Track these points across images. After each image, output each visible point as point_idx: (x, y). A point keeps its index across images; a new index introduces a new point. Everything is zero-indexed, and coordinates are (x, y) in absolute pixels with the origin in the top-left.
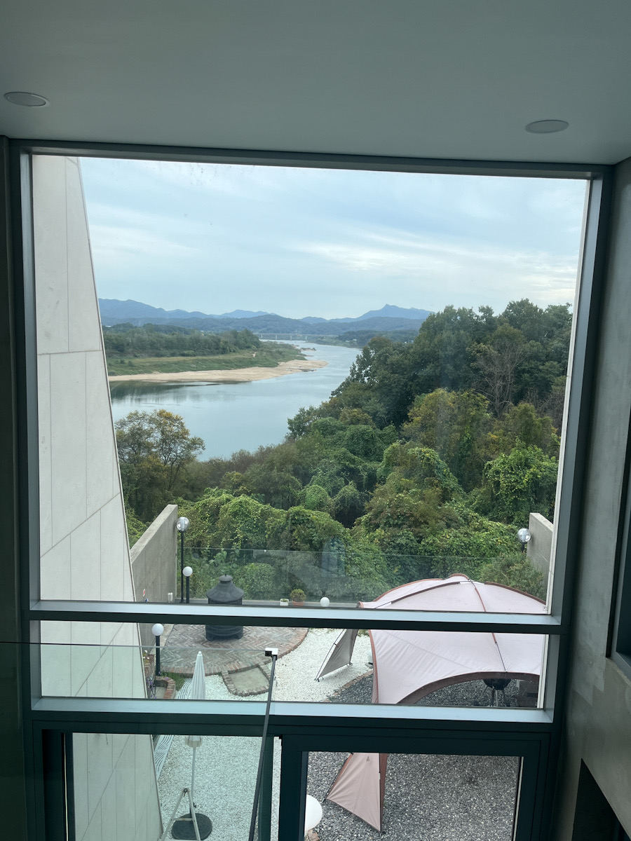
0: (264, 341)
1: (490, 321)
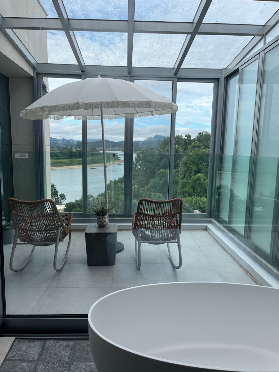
1: (190, 141)
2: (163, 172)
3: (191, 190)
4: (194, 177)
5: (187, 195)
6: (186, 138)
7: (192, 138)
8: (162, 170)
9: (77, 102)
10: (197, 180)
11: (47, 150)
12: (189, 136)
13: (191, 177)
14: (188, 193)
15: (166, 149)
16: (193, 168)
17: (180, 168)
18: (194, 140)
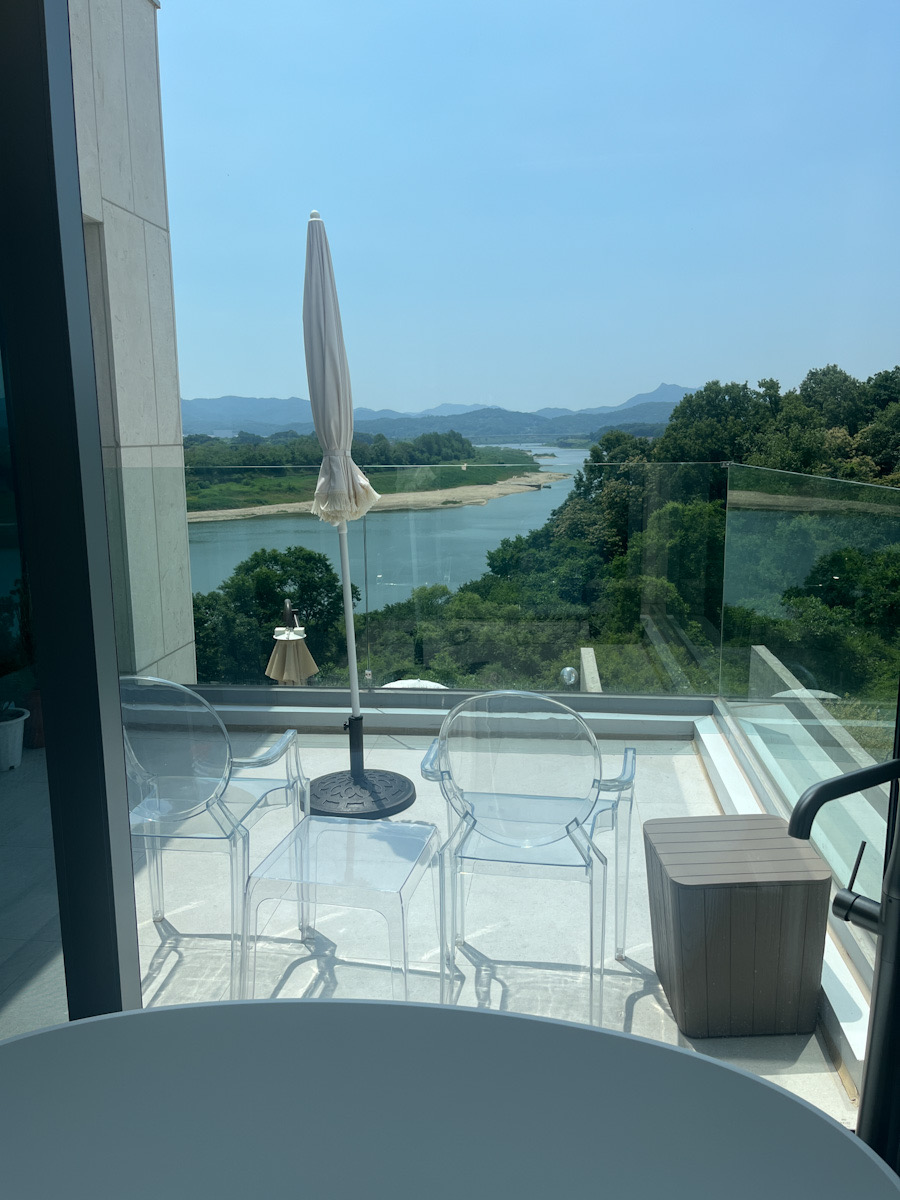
0: (480, 446)
1: (776, 401)
6: (762, 390)
7: (782, 393)
8: (672, 503)
12: (772, 385)
18: (789, 399)
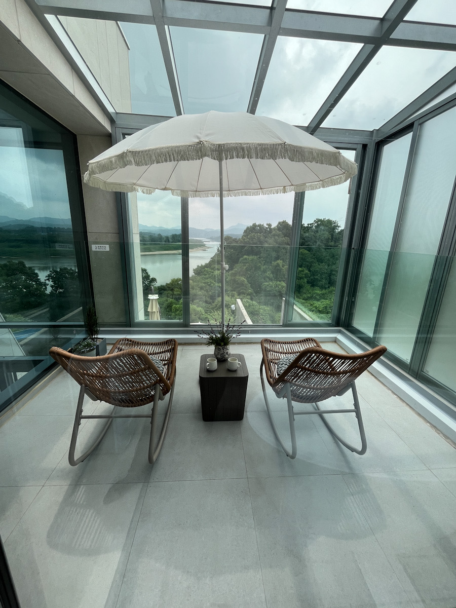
1: (271, 229)
2: (246, 258)
3: (271, 275)
4: (274, 263)
5: (268, 280)
6: (267, 226)
7: (272, 227)
8: (245, 257)
9: (197, 141)
10: (276, 266)
11: (136, 240)
12: (270, 225)
13: (271, 263)
14: (269, 278)
15: (249, 237)
16: (274, 254)
17: (261, 255)
18: (274, 229)
